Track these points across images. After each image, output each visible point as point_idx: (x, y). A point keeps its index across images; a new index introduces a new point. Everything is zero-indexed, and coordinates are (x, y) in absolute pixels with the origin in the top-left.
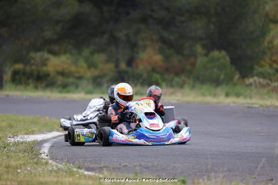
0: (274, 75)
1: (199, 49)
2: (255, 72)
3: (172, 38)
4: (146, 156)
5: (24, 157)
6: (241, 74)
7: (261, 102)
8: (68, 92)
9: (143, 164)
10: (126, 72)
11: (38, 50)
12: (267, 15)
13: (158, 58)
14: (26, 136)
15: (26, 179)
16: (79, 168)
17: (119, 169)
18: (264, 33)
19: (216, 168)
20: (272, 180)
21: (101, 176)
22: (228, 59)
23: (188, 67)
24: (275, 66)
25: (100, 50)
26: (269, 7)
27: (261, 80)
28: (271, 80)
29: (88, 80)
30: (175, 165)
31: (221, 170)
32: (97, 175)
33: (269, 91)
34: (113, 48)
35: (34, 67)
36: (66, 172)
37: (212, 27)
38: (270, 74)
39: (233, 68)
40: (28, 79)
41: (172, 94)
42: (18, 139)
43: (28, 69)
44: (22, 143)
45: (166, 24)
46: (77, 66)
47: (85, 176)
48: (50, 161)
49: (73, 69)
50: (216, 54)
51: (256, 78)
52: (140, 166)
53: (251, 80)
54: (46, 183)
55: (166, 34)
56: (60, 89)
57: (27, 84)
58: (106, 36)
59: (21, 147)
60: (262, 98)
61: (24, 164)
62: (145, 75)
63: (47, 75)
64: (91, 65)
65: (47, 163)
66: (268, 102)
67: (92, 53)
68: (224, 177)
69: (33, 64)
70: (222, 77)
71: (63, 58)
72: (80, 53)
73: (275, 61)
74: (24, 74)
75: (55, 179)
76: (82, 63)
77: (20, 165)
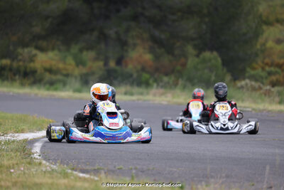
0: (266, 78)
1: (190, 49)
2: (247, 75)
3: (163, 36)
4: (140, 159)
5: (16, 156)
6: (232, 75)
7: (254, 106)
8: (56, 89)
9: (138, 167)
10: (115, 71)
11: (25, 45)
12: (260, 16)
13: (148, 57)
14: (16, 135)
15: (20, 179)
16: (73, 169)
17: (113, 171)
18: (257, 35)
19: (212, 174)
20: (271, 187)
21: (96, 178)
22: (219, 60)
23: (179, 68)
24: (267, 69)
25: (89, 48)
26: (262, 8)
27: (253, 83)
28: (263, 83)
29: (76, 77)
30: (171, 169)
31: (219, 176)
32: (92, 177)
33: (261, 94)
34: (103, 46)
35: (21, 63)
36: (60, 173)
37: (204, 27)
38: (262, 78)
39: (225, 70)
40: (15, 75)
41: (162, 94)
42: (9, 137)
43: (15, 65)
44: (14, 141)
45: (157, 23)
46: (65, 63)
47: (80, 178)
48: (44, 162)
49: (61, 65)
50: (207, 54)
51: (247, 81)
52: (135, 169)
53: (243, 83)
54: (41, 184)
55: (157, 33)
56: (47, 86)
57: (13, 80)
58: (96, 33)
59: (13, 146)
60: (255, 102)
61: (17, 164)
62: (135, 75)
63: (34, 72)
64: (80, 63)
65: (40, 164)
66: (261, 106)
67: (81, 51)
68: (222, 183)
69: (20, 60)
70: (213, 78)
71: (51, 54)
72: (68, 50)
73: (267, 64)
74: (11, 70)
75: (50, 181)
76: (70, 61)
77: (13, 165)
